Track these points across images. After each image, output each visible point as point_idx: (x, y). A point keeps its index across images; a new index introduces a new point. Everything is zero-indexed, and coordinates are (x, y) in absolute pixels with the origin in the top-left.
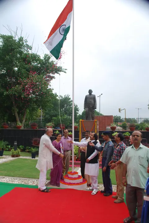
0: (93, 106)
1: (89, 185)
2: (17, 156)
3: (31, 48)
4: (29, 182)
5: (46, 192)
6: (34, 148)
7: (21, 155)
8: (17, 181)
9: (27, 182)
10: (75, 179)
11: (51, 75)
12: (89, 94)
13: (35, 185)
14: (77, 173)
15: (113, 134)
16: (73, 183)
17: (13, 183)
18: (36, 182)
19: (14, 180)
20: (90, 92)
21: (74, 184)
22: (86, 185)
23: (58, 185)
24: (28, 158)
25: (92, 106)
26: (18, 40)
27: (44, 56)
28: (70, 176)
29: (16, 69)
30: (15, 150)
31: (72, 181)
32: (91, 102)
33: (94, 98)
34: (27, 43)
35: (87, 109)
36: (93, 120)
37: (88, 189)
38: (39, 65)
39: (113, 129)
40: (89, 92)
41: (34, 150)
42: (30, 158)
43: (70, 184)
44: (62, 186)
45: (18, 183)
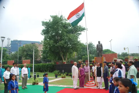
0: (101, 50)
2: (65, 77)
10: (91, 84)
11: (79, 32)
17: (64, 87)
20: (99, 42)
21: (90, 86)
23: (83, 87)
28: (88, 83)
29: (61, 32)
30: (63, 74)
33: (101, 46)
34: (65, 18)
35: (98, 51)
39: (115, 61)
43: (88, 86)
44: (85, 87)
45: (66, 87)
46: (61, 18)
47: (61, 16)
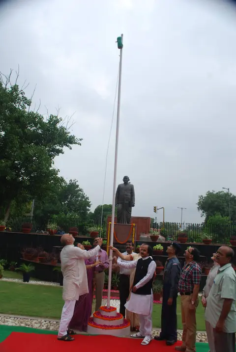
0: (130, 202)
1: (134, 329)
3: (29, 103)
4: (33, 323)
5: (68, 340)
6: (27, 265)
7: (3, 275)
8: (11, 322)
9: (29, 323)
10: (112, 318)
12: (123, 183)
13: (44, 327)
14: (115, 309)
15: (155, 247)
16: (110, 325)
17: (6, 324)
18: (44, 323)
19: (6, 319)
20: (126, 179)
21: (111, 327)
22: (128, 328)
23: (84, 329)
24: (16, 280)
25: (127, 202)
26: (10, 89)
27: (48, 118)
28: (104, 313)
29: (3, 133)
31: (108, 321)
32: (126, 195)
33: (131, 190)
34: (24, 96)
35: (120, 206)
36: (128, 223)
37: (134, 335)
38: (40, 131)
39: (154, 238)
40: (124, 180)
41: (28, 268)
42: (21, 281)
43: (105, 327)
44: (92, 331)
45: (14, 325)
46: (12, 93)
47: (15, 88)
